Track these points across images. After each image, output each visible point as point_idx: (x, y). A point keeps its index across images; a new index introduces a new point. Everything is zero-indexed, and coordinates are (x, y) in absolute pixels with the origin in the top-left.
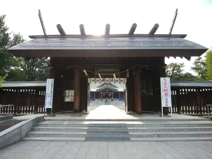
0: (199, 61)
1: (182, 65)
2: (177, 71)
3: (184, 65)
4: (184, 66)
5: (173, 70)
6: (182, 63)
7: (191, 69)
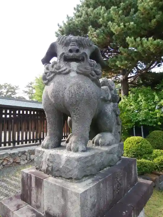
0: (31, 85)
1: (17, 87)
2: (12, 93)
3: (19, 87)
4: (19, 89)
5: (7, 92)
6: (17, 86)
7: (23, 92)
